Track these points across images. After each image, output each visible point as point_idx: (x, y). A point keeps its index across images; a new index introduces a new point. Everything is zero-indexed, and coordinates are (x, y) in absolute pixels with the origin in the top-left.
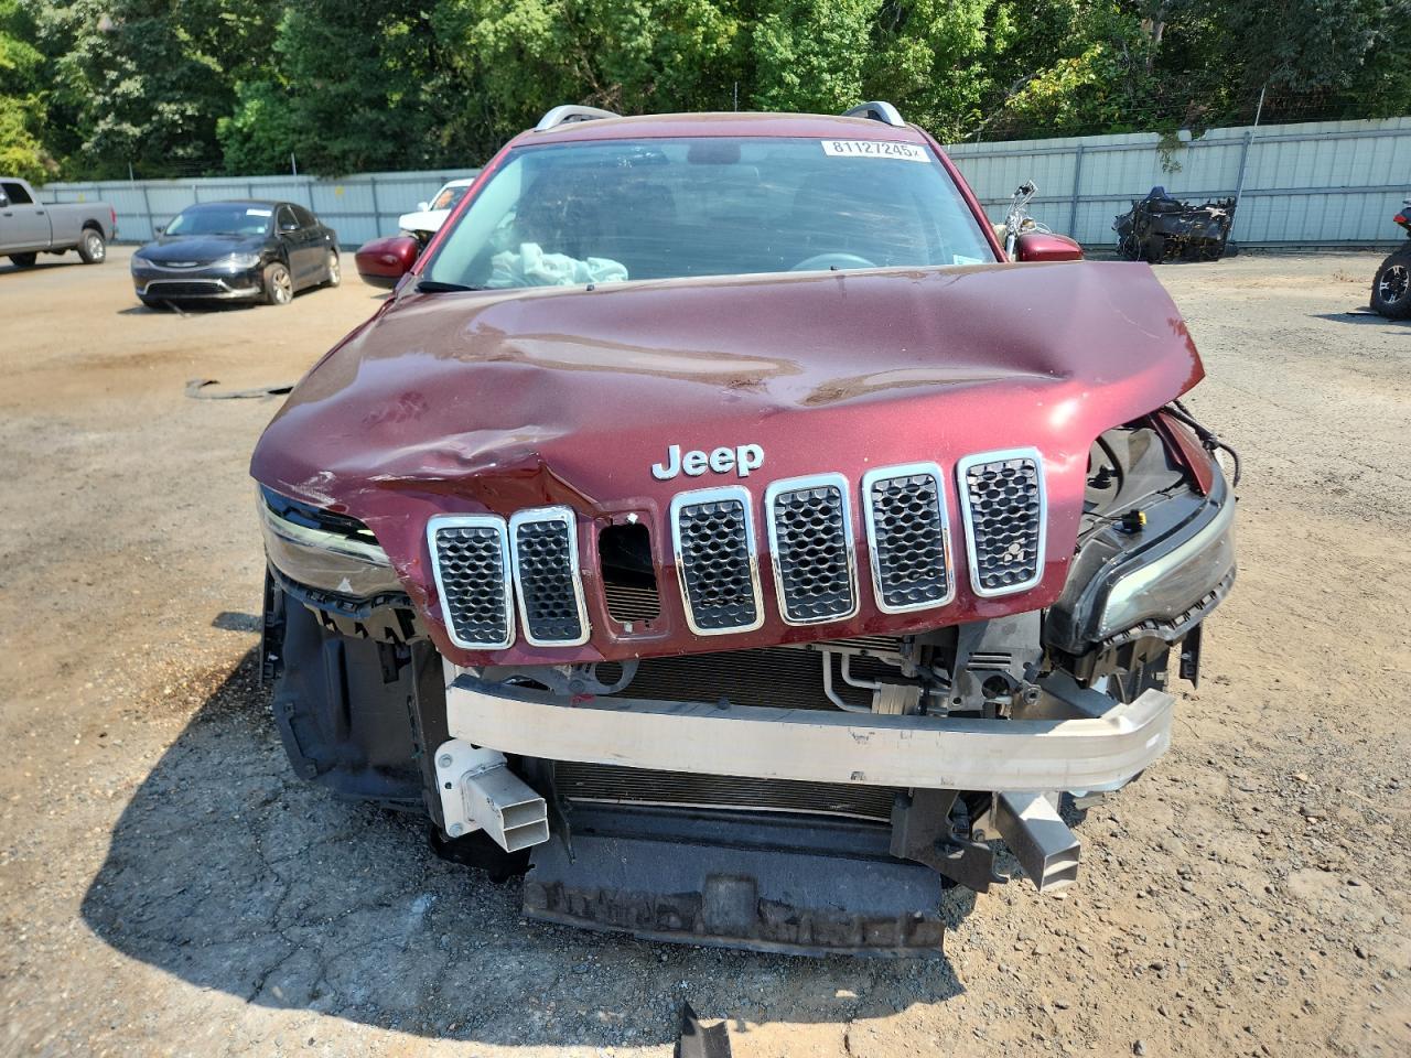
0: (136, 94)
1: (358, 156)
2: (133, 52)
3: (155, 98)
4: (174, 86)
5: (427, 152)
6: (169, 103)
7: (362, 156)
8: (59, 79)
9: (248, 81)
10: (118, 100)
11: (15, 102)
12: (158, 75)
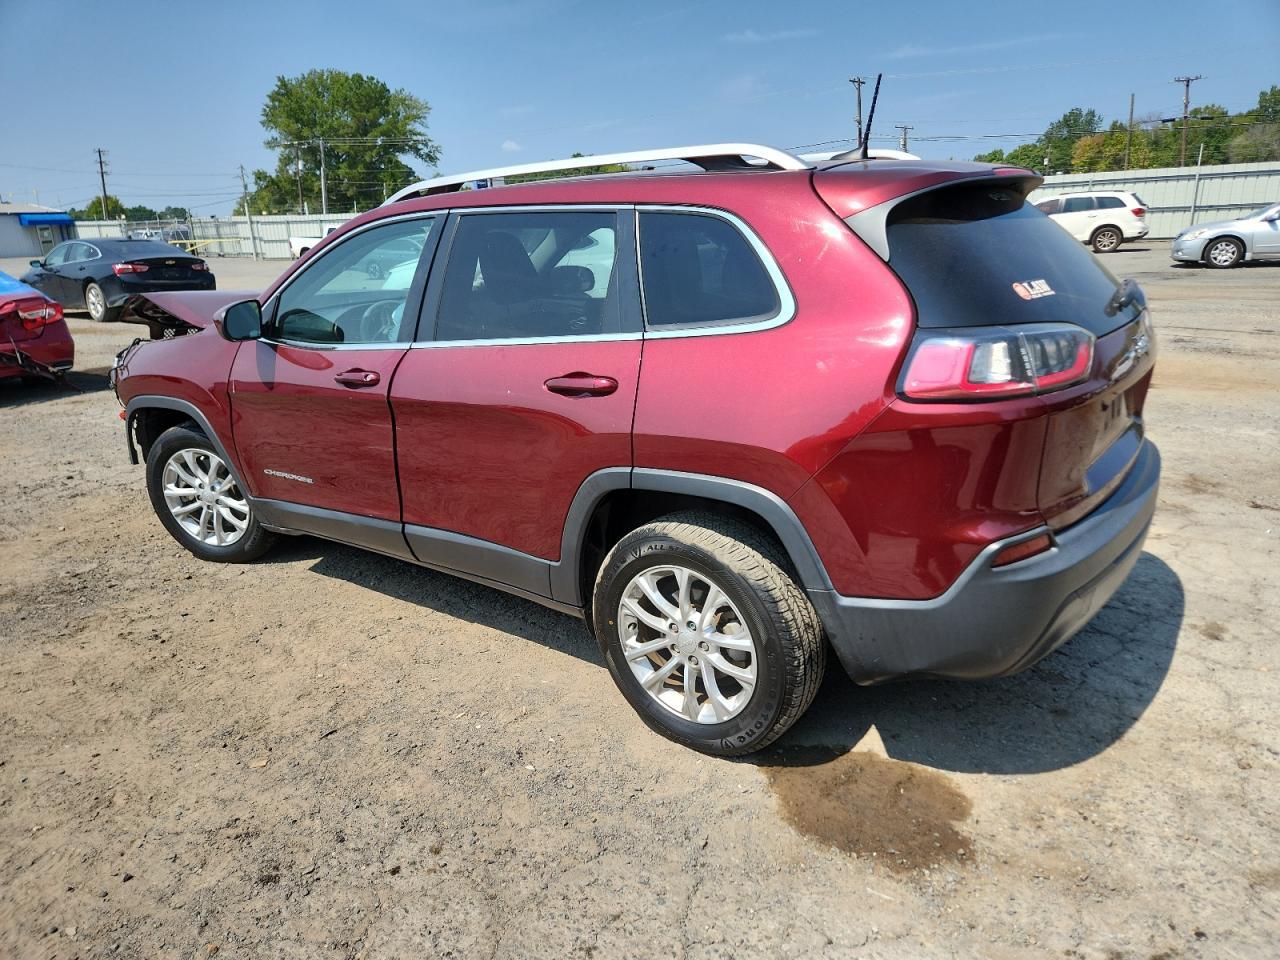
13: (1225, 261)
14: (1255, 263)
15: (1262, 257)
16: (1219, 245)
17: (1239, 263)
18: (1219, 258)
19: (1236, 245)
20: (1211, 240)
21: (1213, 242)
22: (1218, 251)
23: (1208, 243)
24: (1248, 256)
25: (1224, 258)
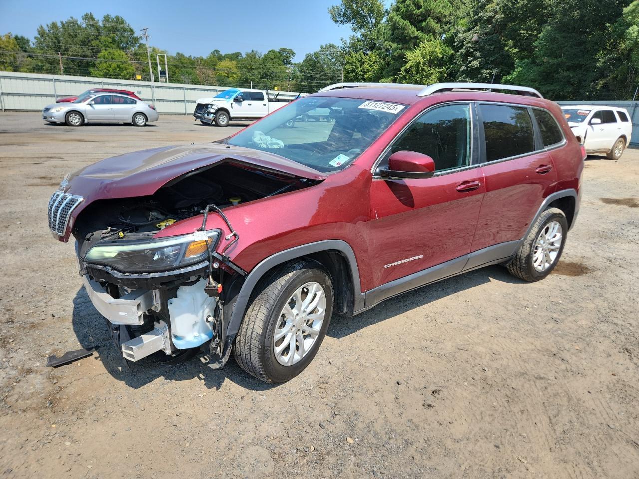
0: (476, 66)
1: (554, 93)
2: (481, 50)
3: (482, 68)
4: (492, 62)
5: (588, 92)
6: (487, 70)
7: (556, 93)
8: (455, 61)
9: (521, 60)
10: (469, 69)
11: (437, 70)
12: (487, 58)
13: (77, 123)
14: (89, 124)
15: (91, 121)
16: (72, 115)
17: (83, 124)
18: (73, 121)
19: (79, 115)
20: (67, 113)
21: (69, 113)
22: (72, 118)
23: (66, 114)
24: (86, 121)
25: (76, 121)
